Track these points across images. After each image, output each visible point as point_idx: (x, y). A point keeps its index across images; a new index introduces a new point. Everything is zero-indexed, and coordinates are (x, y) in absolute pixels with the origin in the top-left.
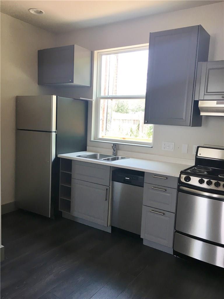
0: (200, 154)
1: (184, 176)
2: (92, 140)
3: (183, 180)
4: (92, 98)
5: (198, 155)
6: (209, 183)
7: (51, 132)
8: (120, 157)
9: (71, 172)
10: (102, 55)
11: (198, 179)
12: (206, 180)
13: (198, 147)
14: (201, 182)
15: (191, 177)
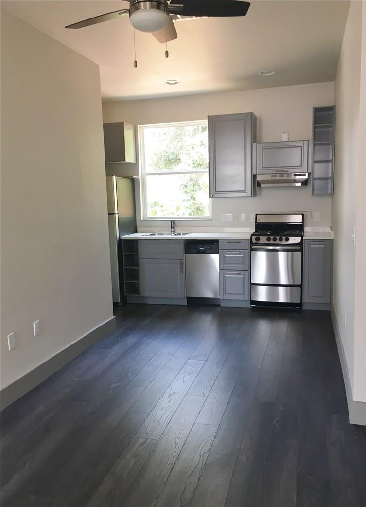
0: (259, 220)
1: (254, 238)
2: (142, 220)
3: (254, 241)
4: (139, 176)
5: (257, 221)
6: (275, 240)
7: (114, 214)
8: (182, 233)
9: (137, 252)
10: (143, 129)
11: (265, 238)
12: (272, 238)
13: (256, 215)
14: (269, 240)
15: (260, 237)
